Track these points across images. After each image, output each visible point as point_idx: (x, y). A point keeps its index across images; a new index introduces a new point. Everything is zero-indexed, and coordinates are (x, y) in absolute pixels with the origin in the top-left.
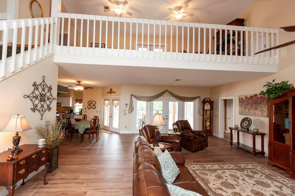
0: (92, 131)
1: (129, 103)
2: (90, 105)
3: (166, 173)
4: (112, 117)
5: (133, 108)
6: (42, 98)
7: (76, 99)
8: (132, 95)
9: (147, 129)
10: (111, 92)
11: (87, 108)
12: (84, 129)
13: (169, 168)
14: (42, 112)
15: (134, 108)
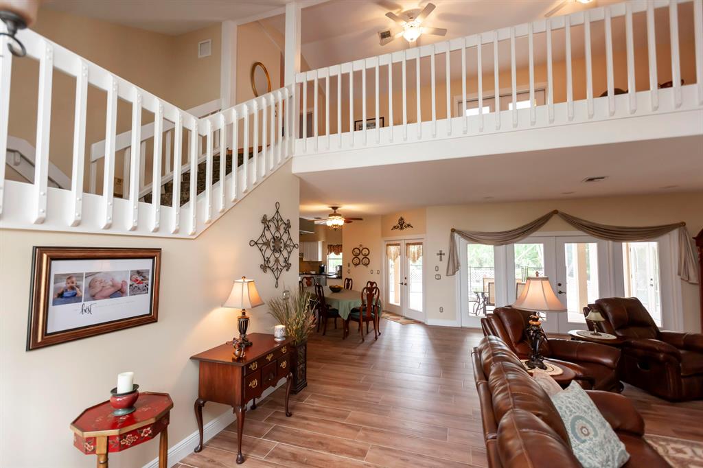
0: (365, 314)
1: (446, 251)
2: (356, 256)
3: (581, 451)
4: (406, 284)
5: (458, 263)
6: (276, 245)
7: (329, 246)
8: (453, 230)
9: (505, 318)
10: (402, 225)
11: (352, 264)
12: (350, 308)
13: (591, 436)
14: (277, 271)
15: (462, 262)
